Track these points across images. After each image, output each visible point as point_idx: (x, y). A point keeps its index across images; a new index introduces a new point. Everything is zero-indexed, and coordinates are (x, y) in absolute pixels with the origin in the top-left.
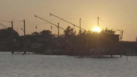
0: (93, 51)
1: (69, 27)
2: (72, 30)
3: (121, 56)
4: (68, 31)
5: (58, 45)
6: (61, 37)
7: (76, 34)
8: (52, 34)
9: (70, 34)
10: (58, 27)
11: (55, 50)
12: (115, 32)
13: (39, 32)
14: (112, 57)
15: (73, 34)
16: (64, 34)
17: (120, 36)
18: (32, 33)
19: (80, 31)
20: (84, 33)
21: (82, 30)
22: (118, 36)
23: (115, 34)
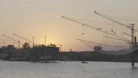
0: (42, 58)
1: (26, 43)
2: (28, 44)
3: (60, 62)
4: (26, 45)
5: (19, 55)
6: (21, 49)
7: (31, 47)
8: (14, 47)
9: (27, 47)
10: (19, 43)
11: (17, 58)
12: (56, 45)
13: (6, 46)
14: (54, 62)
15: (29, 47)
16: (23, 47)
17: (60, 48)
18: (2, 47)
19: (34, 45)
20: (36, 47)
21: (35, 45)
22: (58, 48)
23: (57, 47)
